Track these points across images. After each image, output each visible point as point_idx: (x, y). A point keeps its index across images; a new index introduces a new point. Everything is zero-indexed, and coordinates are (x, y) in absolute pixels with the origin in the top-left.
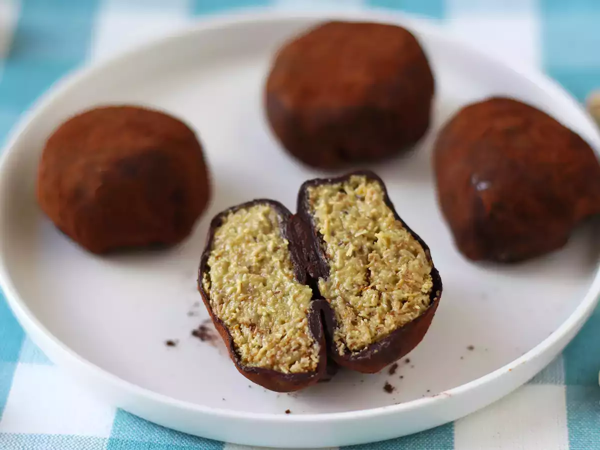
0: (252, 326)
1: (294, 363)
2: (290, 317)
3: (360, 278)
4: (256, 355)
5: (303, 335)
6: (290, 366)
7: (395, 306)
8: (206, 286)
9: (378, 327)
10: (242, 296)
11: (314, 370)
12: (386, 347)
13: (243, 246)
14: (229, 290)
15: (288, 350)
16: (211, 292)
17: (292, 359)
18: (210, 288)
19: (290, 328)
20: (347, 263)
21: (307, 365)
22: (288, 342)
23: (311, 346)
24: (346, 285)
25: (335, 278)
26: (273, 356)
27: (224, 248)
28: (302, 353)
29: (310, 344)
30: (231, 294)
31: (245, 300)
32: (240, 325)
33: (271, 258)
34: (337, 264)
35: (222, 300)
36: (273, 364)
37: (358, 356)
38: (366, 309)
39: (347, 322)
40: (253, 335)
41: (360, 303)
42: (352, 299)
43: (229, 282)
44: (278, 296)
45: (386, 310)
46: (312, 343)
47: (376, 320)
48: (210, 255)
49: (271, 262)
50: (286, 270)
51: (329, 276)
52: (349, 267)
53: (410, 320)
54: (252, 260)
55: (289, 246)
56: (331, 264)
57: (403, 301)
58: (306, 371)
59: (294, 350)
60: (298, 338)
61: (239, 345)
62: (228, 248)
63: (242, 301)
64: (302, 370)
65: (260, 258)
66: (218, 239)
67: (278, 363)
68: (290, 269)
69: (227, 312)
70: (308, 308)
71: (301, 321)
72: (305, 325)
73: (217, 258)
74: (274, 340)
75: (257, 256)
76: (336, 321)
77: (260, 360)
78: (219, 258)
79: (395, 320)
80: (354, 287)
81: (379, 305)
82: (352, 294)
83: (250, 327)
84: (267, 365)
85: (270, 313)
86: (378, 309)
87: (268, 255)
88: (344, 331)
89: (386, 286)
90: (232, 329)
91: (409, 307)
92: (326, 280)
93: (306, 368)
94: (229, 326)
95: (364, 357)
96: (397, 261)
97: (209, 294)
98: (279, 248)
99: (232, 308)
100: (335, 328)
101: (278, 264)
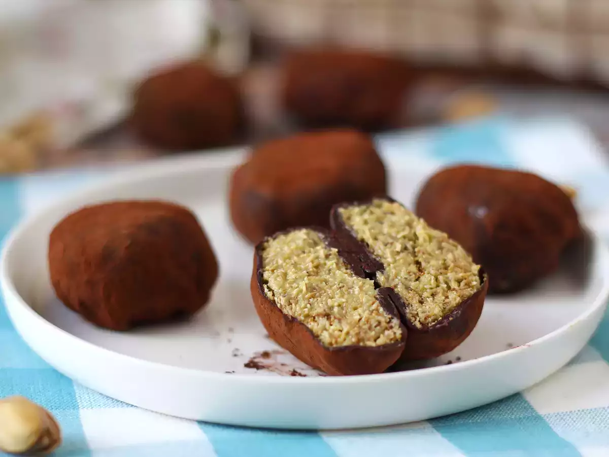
0: (327, 316)
1: (378, 337)
2: (362, 303)
3: (413, 268)
4: (339, 337)
5: (378, 314)
6: (375, 341)
7: (454, 285)
8: (269, 294)
9: (445, 302)
10: (309, 295)
11: (399, 340)
12: (458, 315)
13: (295, 258)
14: (295, 292)
15: (370, 328)
16: (276, 299)
17: (375, 334)
18: (273, 295)
19: (364, 311)
20: (398, 258)
21: (392, 336)
22: (367, 321)
23: (389, 322)
24: (403, 274)
25: (391, 270)
26: (358, 334)
27: (277, 262)
28: (383, 328)
29: (388, 320)
30: (298, 294)
31: (313, 297)
32: (314, 318)
33: (325, 264)
34: (390, 260)
35: (289, 302)
36: (359, 341)
37: (436, 325)
38: (428, 290)
39: (415, 302)
40: (331, 322)
41: (421, 286)
42: (413, 284)
43: (292, 287)
44: (344, 289)
45: (446, 289)
46: (390, 318)
47: (440, 298)
48: (264, 271)
49: (327, 267)
50: (343, 269)
51: (384, 269)
52: (401, 261)
53: (471, 294)
54: (308, 266)
55: (339, 252)
56: (383, 261)
57: (459, 282)
58: (393, 342)
59: (376, 327)
60: (376, 316)
61: (319, 333)
62: (280, 262)
63: (310, 298)
64: (388, 341)
65: (315, 264)
66: (267, 258)
67: (363, 340)
68: (347, 269)
69: (298, 308)
70: (376, 293)
71: (373, 304)
72: (378, 306)
73: (273, 271)
74: (353, 321)
75: (312, 262)
76: (404, 303)
77: (345, 340)
78: (275, 271)
79: (458, 294)
80: (410, 275)
81: (438, 286)
82: (410, 280)
83: (326, 317)
84: (354, 343)
85: (341, 304)
86: (439, 290)
87: (322, 262)
88: (415, 309)
89: (440, 271)
90: (308, 323)
91: (466, 284)
92: (382, 273)
93: (391, 340)
94: (304, 321)
95: (441, 325)
96: (442, 253)
97: (274, 301)
98: (330, 255)
99: (303, 305)
100: (406, 308)
101: (334, 266)
